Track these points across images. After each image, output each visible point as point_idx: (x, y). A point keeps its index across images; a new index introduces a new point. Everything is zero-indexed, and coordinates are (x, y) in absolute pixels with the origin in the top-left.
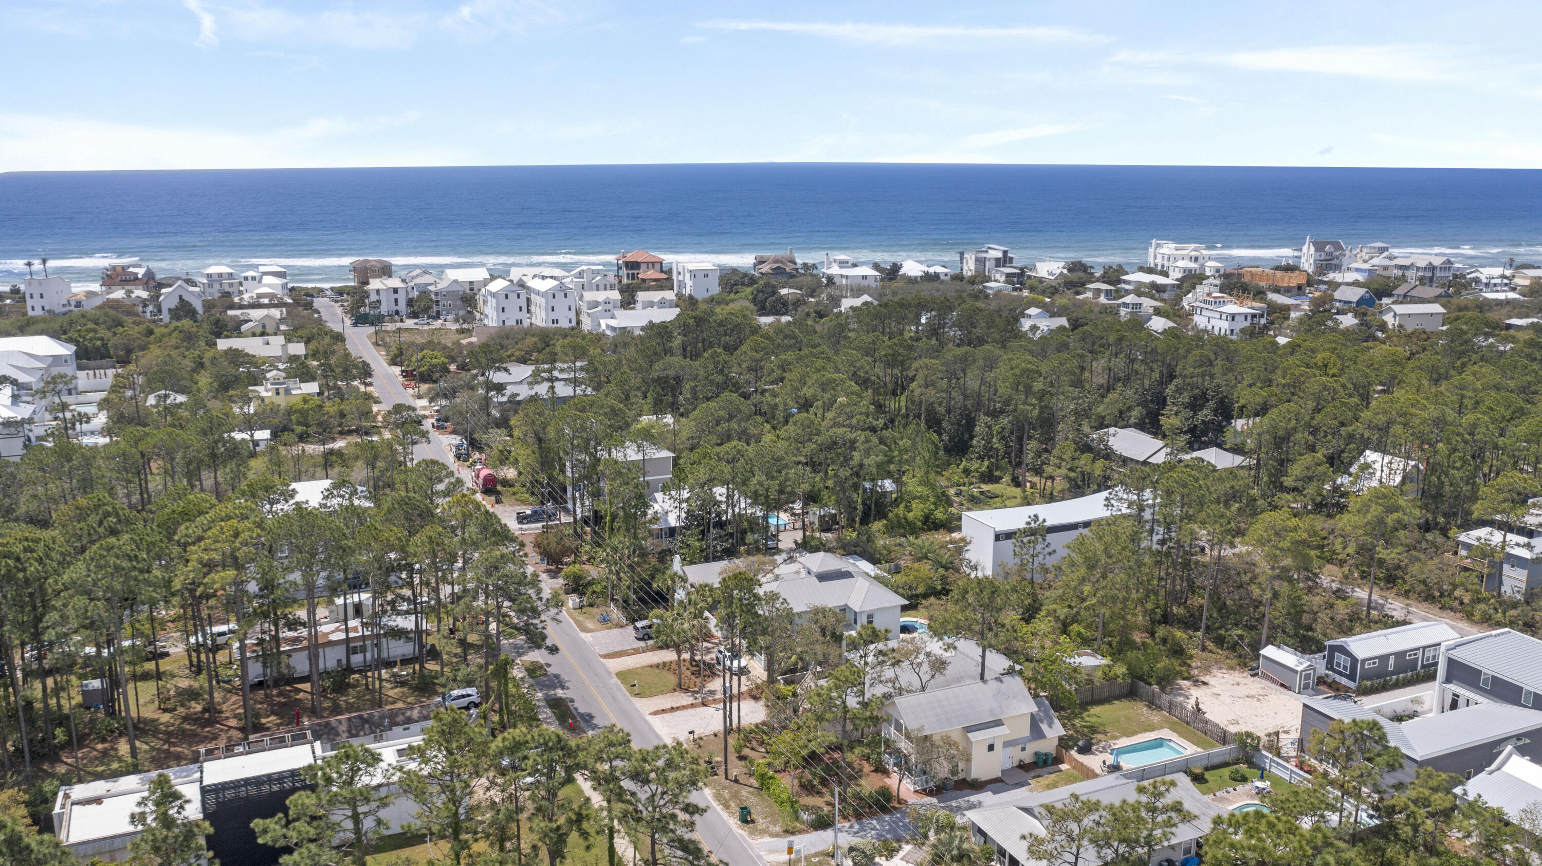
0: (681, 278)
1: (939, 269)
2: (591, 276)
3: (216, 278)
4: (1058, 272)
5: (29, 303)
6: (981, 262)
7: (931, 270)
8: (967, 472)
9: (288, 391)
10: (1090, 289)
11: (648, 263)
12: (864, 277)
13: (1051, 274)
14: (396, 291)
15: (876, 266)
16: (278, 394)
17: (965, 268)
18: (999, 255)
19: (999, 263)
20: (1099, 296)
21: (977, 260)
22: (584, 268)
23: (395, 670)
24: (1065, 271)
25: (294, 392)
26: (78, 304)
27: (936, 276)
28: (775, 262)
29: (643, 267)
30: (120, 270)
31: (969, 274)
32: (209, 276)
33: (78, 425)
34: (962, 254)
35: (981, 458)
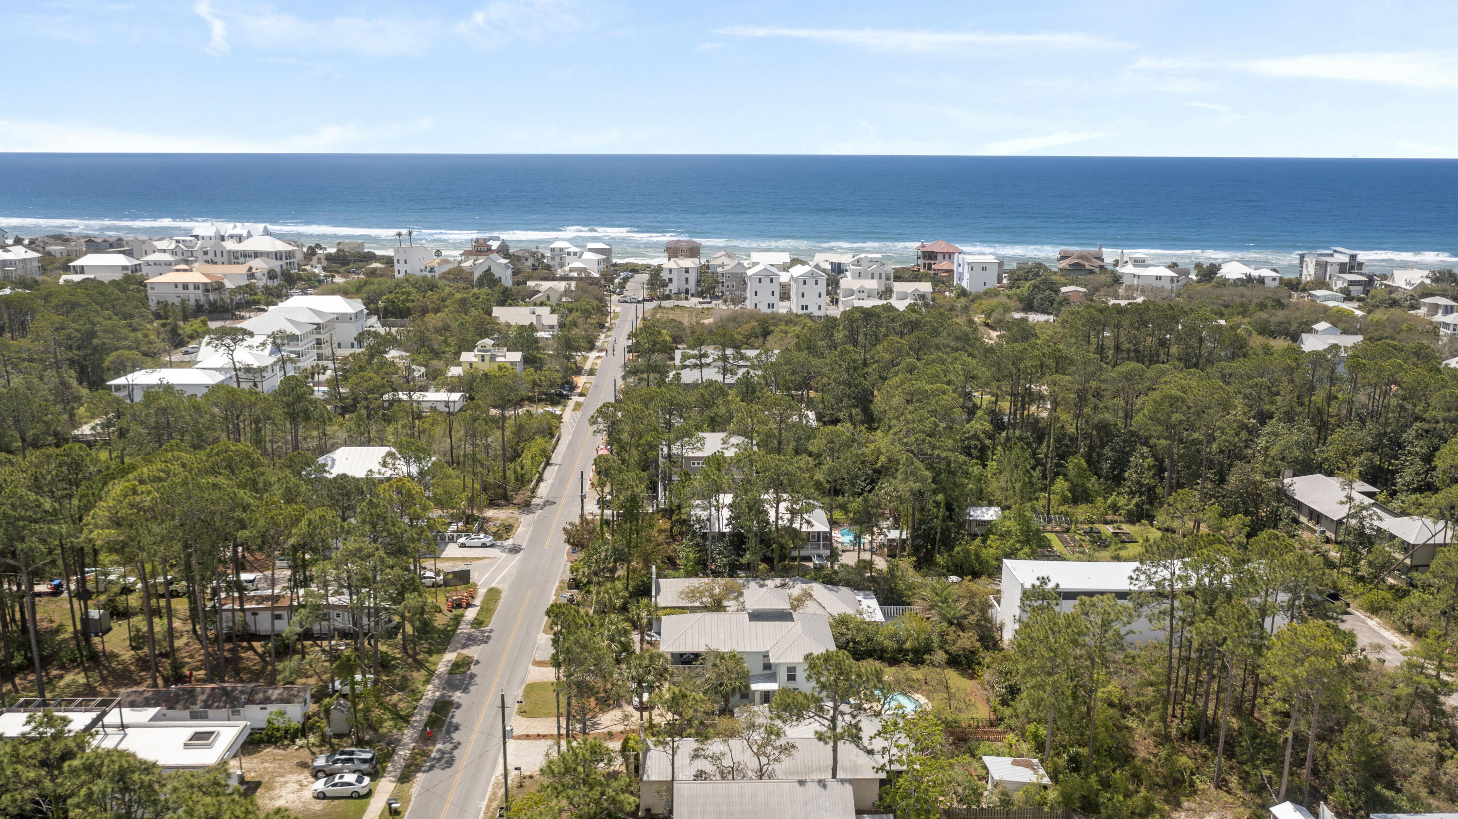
0: (960, 270)
1: (1266, 272)
2: (868, 264)
3: (557, 252)
4: (1418, 282)
5: (397, 267)
6: (1322, 266)
7: (1255, 273)
8: (1115, 508)
9: (493, 358)
10: (1425, 304)
11: (944, 254)
12: (1158, 278)
13: (1408, 283)
14: (687, 270)
15: (1173, 266)
16: (483, 360)
17: (1305, 272)
18: (1346, 259)
19: (1343, 268)
20: (1436, 313)
21: (1318, 264)
22: (862, 256)
23: (333, 642)
24: (1428, 281)
25: (498, 360)
26: (432, 270)
27: (1261, 280)
28: (1078, 258)
29: (940, 257)
30: (482, 241)
31: (1309, 279)
32: (553, 250)
33: (316, 376)
34: (1302, 257)
35: (1132, 493)
